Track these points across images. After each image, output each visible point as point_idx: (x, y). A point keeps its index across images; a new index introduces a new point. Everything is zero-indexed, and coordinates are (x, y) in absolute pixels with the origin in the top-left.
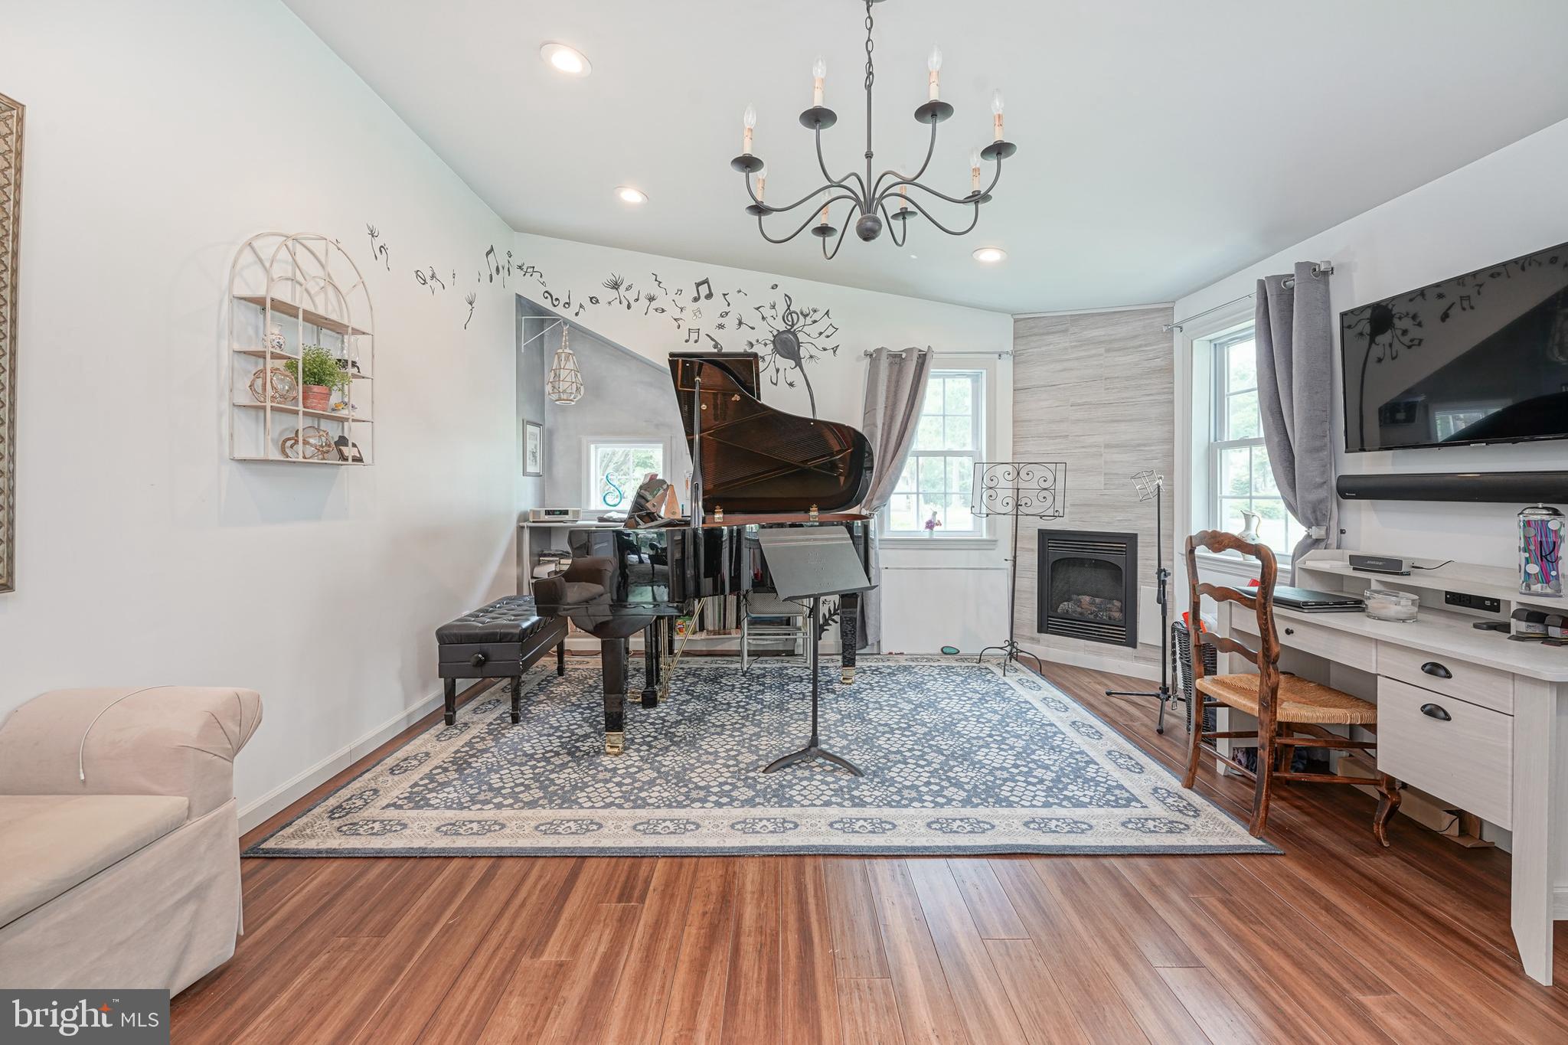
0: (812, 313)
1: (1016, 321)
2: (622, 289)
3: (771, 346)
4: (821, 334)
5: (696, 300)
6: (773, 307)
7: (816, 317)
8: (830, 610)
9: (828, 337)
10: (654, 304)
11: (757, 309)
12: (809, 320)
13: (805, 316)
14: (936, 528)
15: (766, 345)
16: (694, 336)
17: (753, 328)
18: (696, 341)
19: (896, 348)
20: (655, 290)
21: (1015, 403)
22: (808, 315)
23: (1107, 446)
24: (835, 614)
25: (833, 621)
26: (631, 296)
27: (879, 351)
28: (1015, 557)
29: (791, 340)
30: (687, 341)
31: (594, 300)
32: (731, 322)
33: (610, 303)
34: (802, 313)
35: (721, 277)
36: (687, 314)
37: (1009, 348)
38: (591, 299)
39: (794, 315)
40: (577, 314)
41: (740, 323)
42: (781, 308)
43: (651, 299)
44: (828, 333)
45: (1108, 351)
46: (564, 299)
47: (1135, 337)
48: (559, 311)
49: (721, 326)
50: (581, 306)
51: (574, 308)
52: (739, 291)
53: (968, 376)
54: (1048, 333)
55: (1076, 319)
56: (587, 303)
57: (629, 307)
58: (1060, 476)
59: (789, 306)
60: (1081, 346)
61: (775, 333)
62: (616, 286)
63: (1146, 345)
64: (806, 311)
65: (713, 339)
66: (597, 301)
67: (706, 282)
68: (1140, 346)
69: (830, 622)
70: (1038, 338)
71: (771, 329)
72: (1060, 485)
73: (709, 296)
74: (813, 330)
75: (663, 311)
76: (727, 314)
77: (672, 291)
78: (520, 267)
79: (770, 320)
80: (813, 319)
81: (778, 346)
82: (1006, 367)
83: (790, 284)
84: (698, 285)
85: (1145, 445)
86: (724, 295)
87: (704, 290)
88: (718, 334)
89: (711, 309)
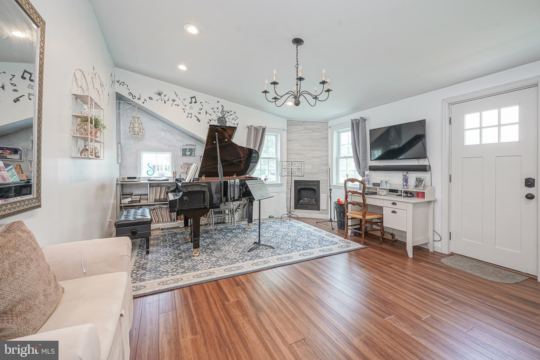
0: (230, 112)
1: (288, 121)
2: (162, 96)
3: (217, 122)
4: (233, 119)
5: (191, 103)
6: (218, 109)
7: (231, 113)
8: (236, 208)
9: (235, 120)
10: (175, 103)
11: (212, 109)
12: (229, 114)
13: (228, 113)
14: (267, 181)
15: (215, 121)
16: (190, 116)
17: (211, 115)
18: (191, 117)
19: (256, 125)
20: (175, 98)
21: (287, 144)
22: (229, 112)
23: (312, 157)
24: (237, 209)
25: (237, 211)
26: (166, 98)
27: (251, 126)
28: (291, 188)
29: (223, 120)
30: (187, 117)
31: (150, 98)
32: (203, 112)
33: (157, 100)
34: (227, 112)
35: (200, 97)
36: (188, 108)
37: (286, 128)
38: (149, 98)
39: (225, 112)
40: (143, 103)
41: (206, 113)
42: (220, 109)
43: (174, 101)
44: (235, 119)
45: (312, 132)
46: (137, 97)
47: (319, 129)
48: (136, 100)
49: (200, 113)
50: (145, 100)
51: (142, 100)
52: (206, 102)
53: (274, 135)
54: (297, 125)
55: (304, 122)
56: (148, 99)
57: (165, 102)
58: (303, 166)
59: (223, 109)
60: (305, 130)
61: (218, 117)
62: (160, 94)
63: (322, 131)
64: (228, 111)
65: (197, 117)
66: (152, 99)
67: (194, 97)
68: (320, 131)
69: (236, 211)
70: (294, 126)
71: (217, 116)
72: (303, 167)
73: (196, 102)
74: (231, 118)
75: (178, 105)
76: (202, 109)
77: (182, 99)
78: (118, 82)
79: (216, 113)
80: (230, 114)
81: (219, 121)
82: (285, 133)
83: (223, 102)
84: (192, 98)
85: (321, 157)
86: (201, 103)
87: (194, 100)
88: (199, 116)
89: (196, 107)
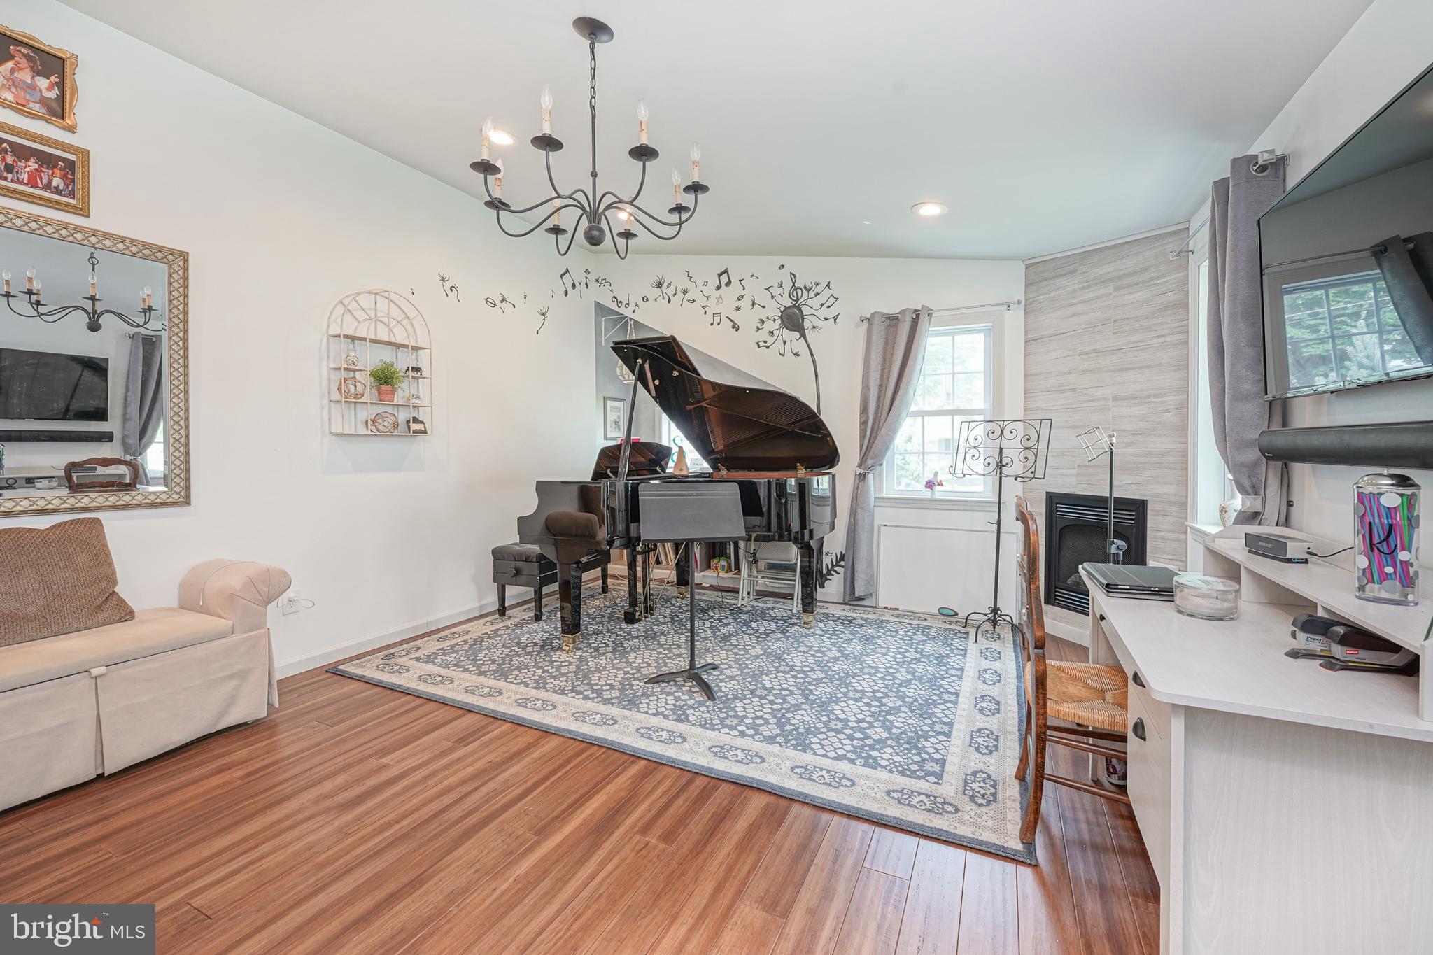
0: (814, 286)
1: (1027, 267)
2: (664, 286)
3: (779, 321)
4: (822, 305)
5: (718, 288)
6: (781, 286)
7: (818, 289)
8: (832, 561)
9: (829, 307)
10: (688, 296)
11: (767, 289)
12: (812, 294)
13: (808, 290)
14: (937, 488)
15: (774, 320)
16: (717, 319)
17: (764, 307)
18: (719, 324)
19: (893, 311)
20: (688, 285)
21: (1027, 355)
22: (810, 289)
23: (1115, 399)
24: (837, 565)
25: (835, 571)
26: (671, 291)
27: (873, 315)
28: (999, 521)
29: (796, 315)
30: (712, 324)
31: (645, 299)
32: (746, 303)
33: (656, 300)
34: (805, 288)
35: (739, 266)
36: (712, 301)
37: (1023, 299)
38: (643, 298)
39: (799, 291)
40: (634, 312)
41: (754, 304)
42: (788, 286)
43: (685, 292)
44: (829, 303)
45: (1116, 289)
46: (625, 302)
47: (1146, 269)
48: (622, 310)
49: (738, 309)
50: (637, 305)
51: (632, 307)
52: (752, 276)
53: (979, 331)
54: (1057, 277)
55: (1087, 256)
56: (640, 302)
57: (669, 301)
59: (794, 283)
60: (1089, 287)
61: (782, 309)
62: (659, 285)
63: (1158, 278)
64: (809, 286)
65: (731, 321)
66: (647, 300)
67: (726, 271)
68: (1151, 279)
69: (832, 572)
70: (1047, 282)
71: (779, 306)
73: (728, 284)
74: (815, 303)
75: (694, 301)
76: (743, 297)
77: (700, 284)
78: (597, 281)
79: (778, 298)
80: (815, 292)
81: (785, 320)
82: (1017, 317)
83: (793, 263)
84: (720, 275)
85: (1156, 396)
86: (740, 281)
87: (724, 279)
88: (736, 316)
89: (730, 294)
